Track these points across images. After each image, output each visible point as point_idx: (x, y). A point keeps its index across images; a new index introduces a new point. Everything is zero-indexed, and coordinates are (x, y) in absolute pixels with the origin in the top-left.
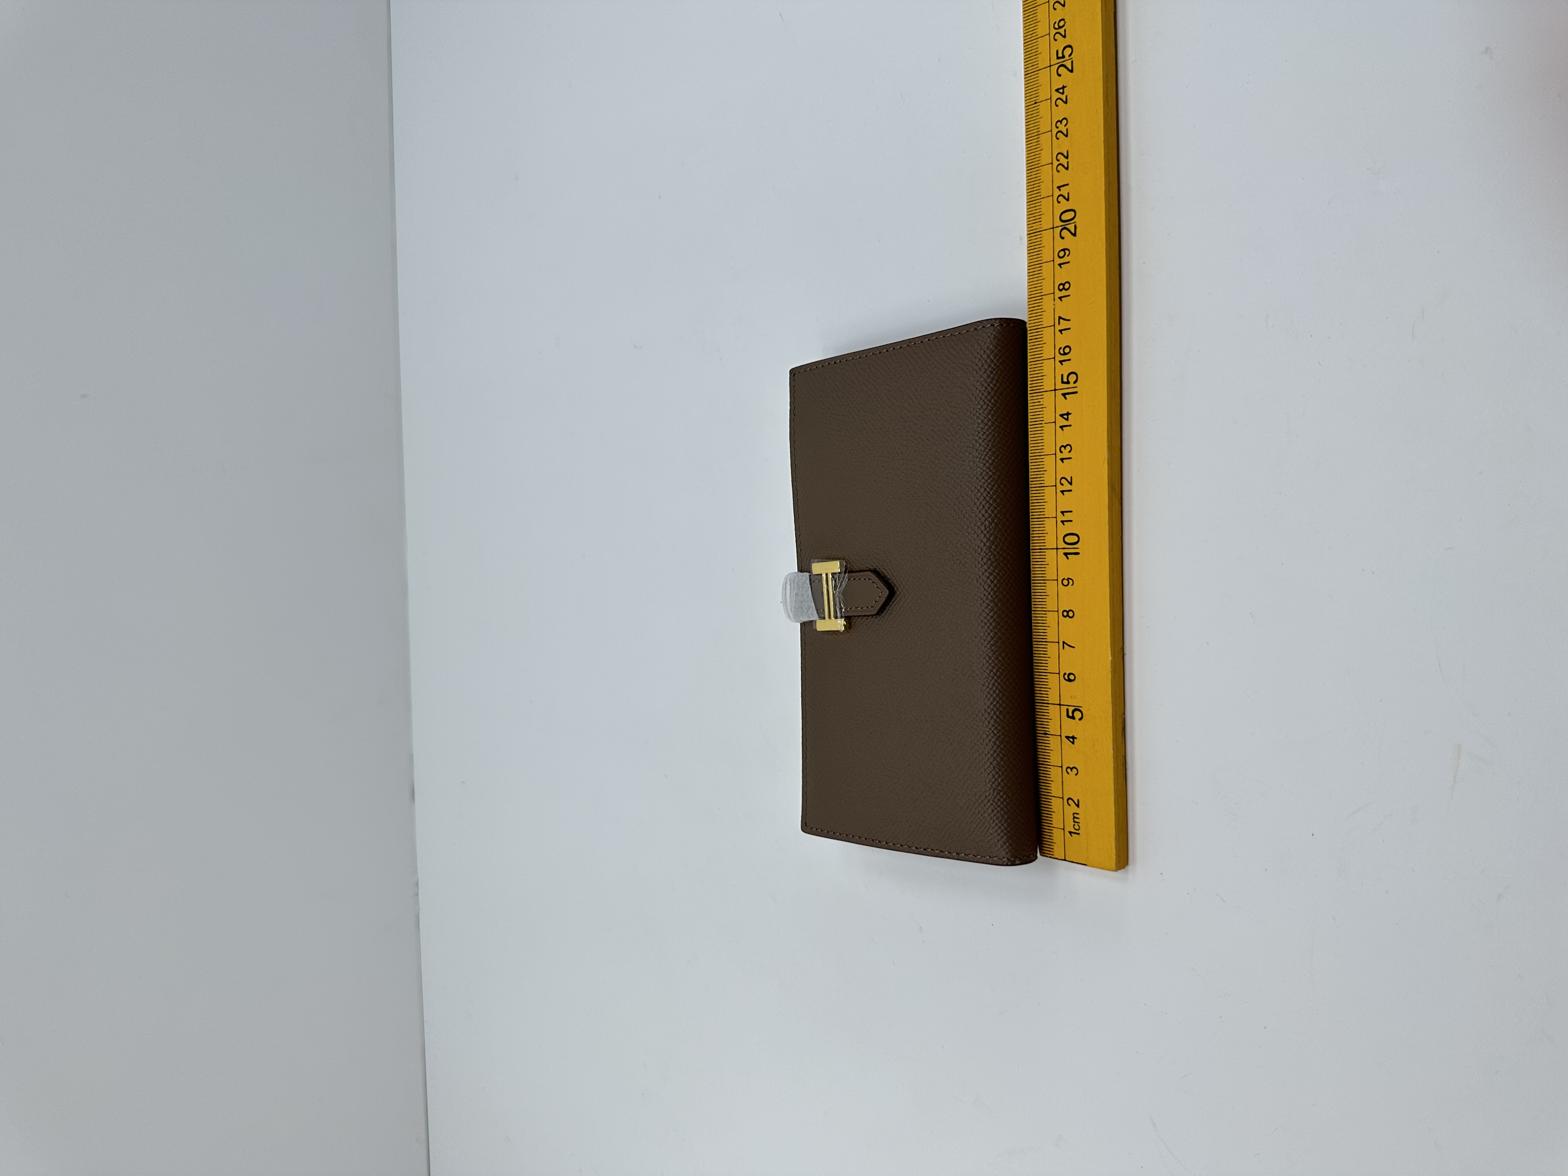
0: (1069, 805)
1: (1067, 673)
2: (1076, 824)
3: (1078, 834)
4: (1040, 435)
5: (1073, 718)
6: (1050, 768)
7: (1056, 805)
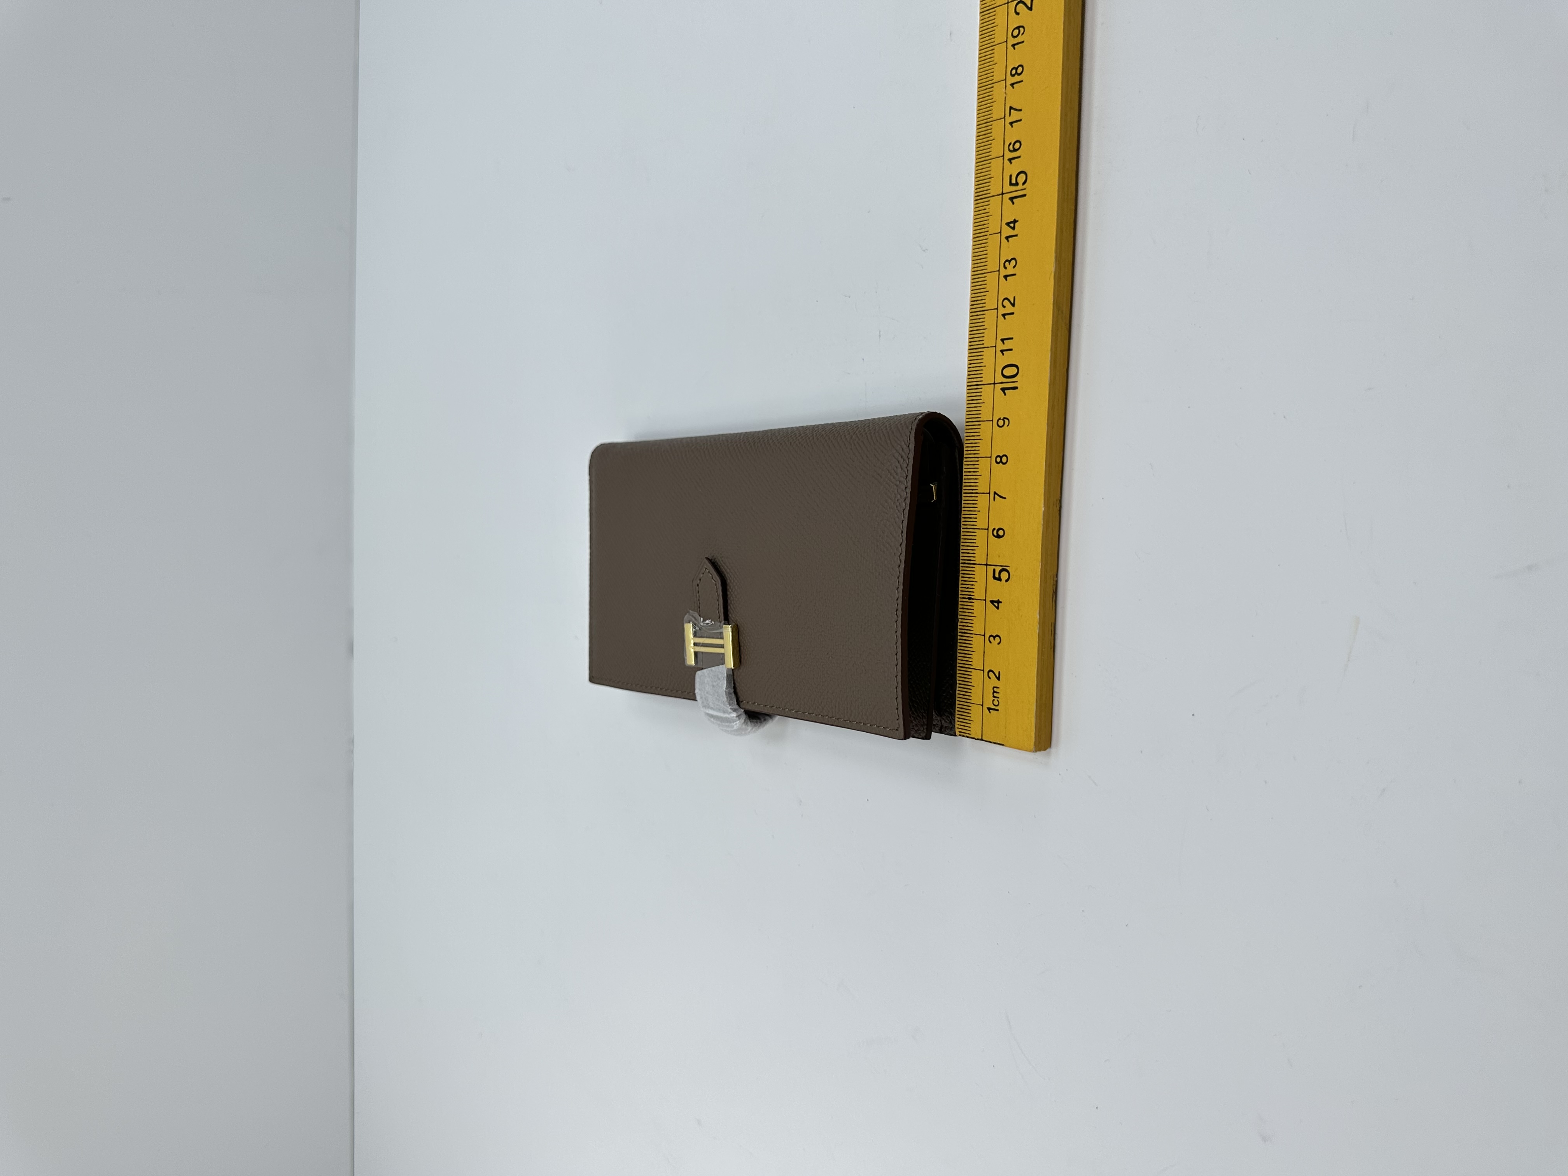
0: (990, 678)
1: (996, 529)
2: (996, 699)
3: (998, 710)
4: (984, 249)
5: (999, 579)
6: (972, 637)
7: (976, 678)
